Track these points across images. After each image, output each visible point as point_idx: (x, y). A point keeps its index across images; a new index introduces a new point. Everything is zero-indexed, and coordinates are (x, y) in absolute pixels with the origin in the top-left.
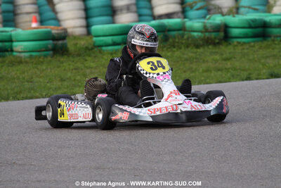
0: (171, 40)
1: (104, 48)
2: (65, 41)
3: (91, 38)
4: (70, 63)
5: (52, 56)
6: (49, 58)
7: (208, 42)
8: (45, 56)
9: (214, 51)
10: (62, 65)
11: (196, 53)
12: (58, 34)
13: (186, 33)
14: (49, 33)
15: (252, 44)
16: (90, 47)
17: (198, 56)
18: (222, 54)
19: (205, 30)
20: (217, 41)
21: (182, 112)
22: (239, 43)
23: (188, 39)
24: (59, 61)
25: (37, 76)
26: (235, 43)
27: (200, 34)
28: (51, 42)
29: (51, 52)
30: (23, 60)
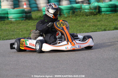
0: (76, 13)
2: (31, 14)
4: (32, 23)
6: (24, 21)
7: (92, 14)
8: (22, 20)
9: (94, 17)
10: (29, 24)
11: (86, 18)
12: (28, 11)
13: (82, 10)
14: (24, 10)
15: (110, 14)
16: (42, 16)
17: (87, 20)
18: (97, 19)
19: (90, 9)
20: (95, 13)
22: (105, 14)
23: (83, 12)
24: (28, 22)
25: (17, 29)
26: (103, 14)
27: (88, 10)
28: (24, 14)
29: (25, 19)
30: (12, 22)
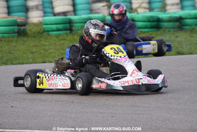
1: (51, 33)
2: (25, 27)
3: (42, 25)
4: (31, 41)
5: (18, 37)
6: (16, 38)
8: (13, 37)
10: (25, 43)
12: (21, 22)
14: (16, 21)
15: (150, 33)
16: (41, 31)
21: (143, 84)
22: (142, 32)
24: (23, 40)
25: (13, 50)
26: (139, 32)
28: (16, 27)
29: (16, 34)
